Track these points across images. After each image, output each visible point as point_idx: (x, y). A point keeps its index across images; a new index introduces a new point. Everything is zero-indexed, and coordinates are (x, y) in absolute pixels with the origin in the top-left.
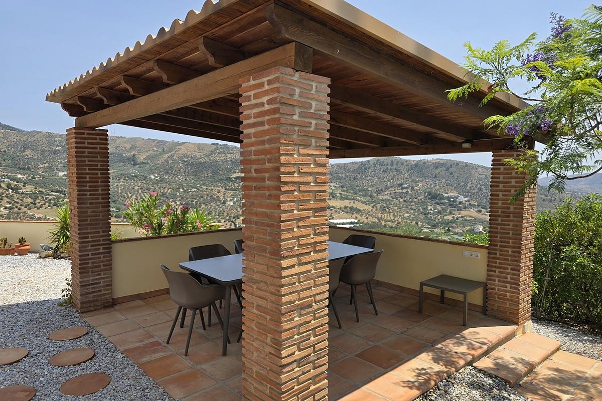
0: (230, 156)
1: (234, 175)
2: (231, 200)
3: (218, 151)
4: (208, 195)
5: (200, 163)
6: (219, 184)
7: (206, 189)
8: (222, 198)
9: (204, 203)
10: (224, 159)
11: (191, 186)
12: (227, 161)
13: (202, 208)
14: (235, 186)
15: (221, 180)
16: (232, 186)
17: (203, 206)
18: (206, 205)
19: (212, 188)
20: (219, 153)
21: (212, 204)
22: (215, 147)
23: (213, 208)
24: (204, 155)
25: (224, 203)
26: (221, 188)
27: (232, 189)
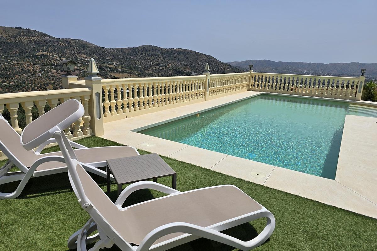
0: (33, 38)
1: (39, 54)
2: (39, 72)
3: (22, 34)
4: (19, 68)
5: (8, 43)
6: (28, 60)
7: (17, 63)
8: (31, 70)
9: (17, 75)
10: (29, 40)
11: (3, 61)
12: (31, 42)
13: (16, 78)
14: (41, 62)
15: (29, 56)
16: (38, 61)
17: (17, 76)
18: (19, 76)
19: (22, 62)
20: (23, 36)
21: (24, 75)
22: (19, 30)
23: (25, 78)
24: (10, 36)
25: (34, 74)
26: (29, 63)
27: (39, 64)
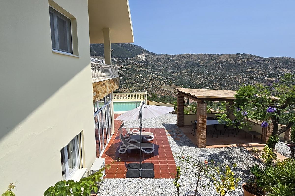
0: (246, 60)
1: (248, 70)
2: (245, 83)
3: (240, 58)
4: (233, 80)
5: (230, 64)
6: (239, 75)
7: (232, 77)
8: (240, 82)
9: (230, 85)
10: (243, 61)
11: (224, 76)
12: (244, 62)
13: (229, 87)
14: (248, 76)
15: (240, 72)
16: (246, 76)
17: (230, 86)
18: (231, 85)
19: (235, 77)
20: (240, 59)
21: (234, 85)
22: (238, 55)
23: (235, 87)
24: (232, 60)
25: (241, 85)
26: (240, 77)
27: (246, 78)
